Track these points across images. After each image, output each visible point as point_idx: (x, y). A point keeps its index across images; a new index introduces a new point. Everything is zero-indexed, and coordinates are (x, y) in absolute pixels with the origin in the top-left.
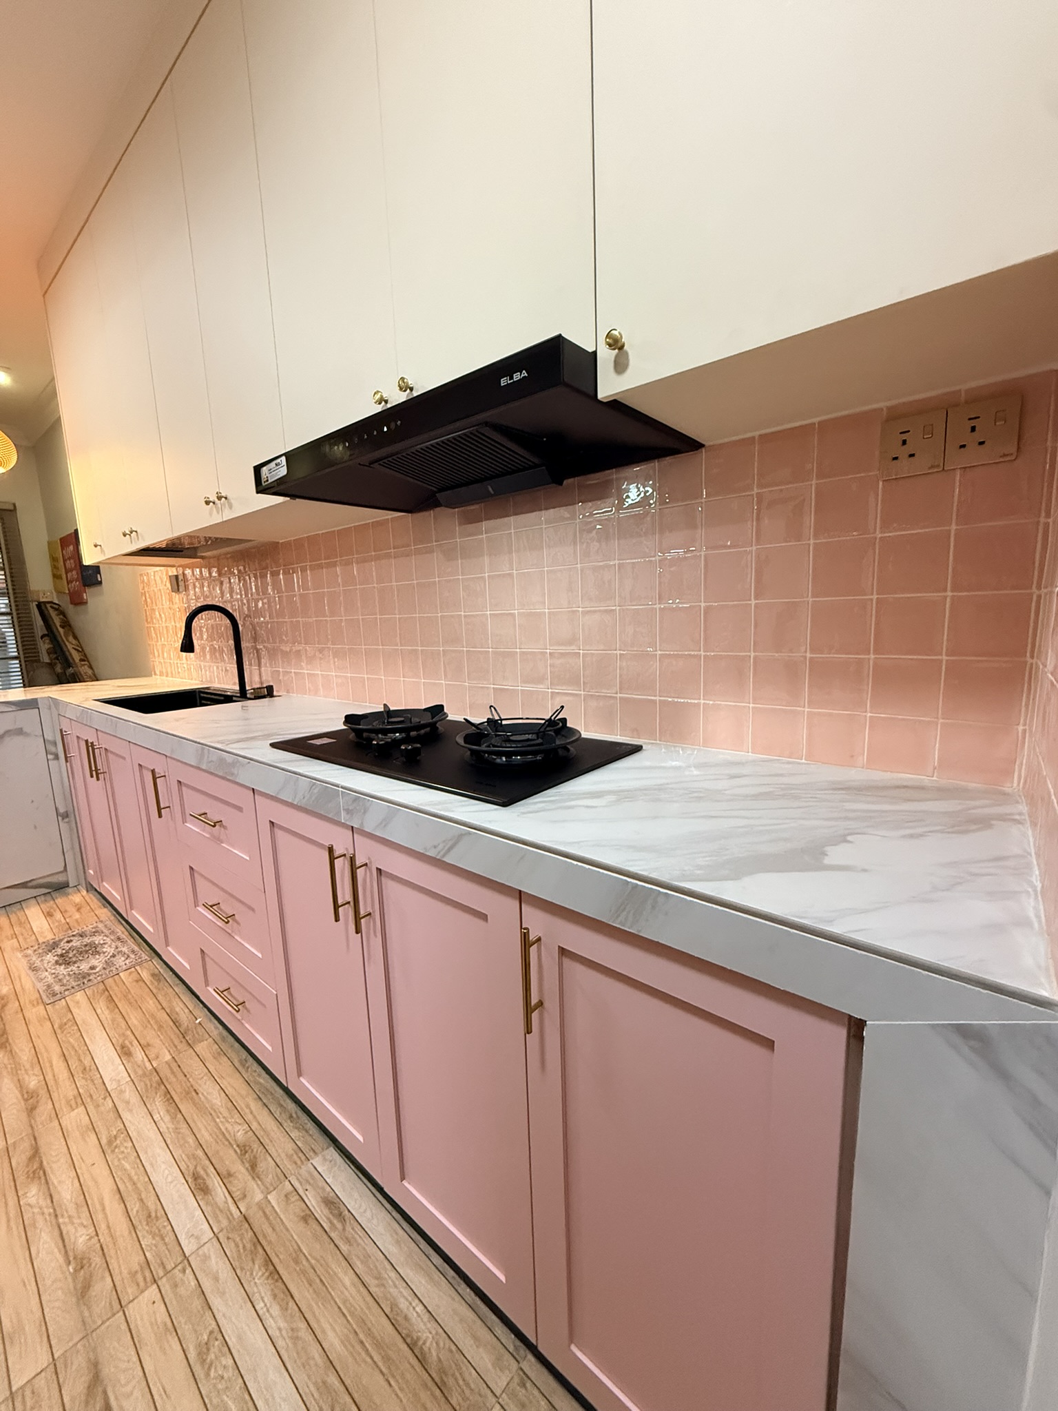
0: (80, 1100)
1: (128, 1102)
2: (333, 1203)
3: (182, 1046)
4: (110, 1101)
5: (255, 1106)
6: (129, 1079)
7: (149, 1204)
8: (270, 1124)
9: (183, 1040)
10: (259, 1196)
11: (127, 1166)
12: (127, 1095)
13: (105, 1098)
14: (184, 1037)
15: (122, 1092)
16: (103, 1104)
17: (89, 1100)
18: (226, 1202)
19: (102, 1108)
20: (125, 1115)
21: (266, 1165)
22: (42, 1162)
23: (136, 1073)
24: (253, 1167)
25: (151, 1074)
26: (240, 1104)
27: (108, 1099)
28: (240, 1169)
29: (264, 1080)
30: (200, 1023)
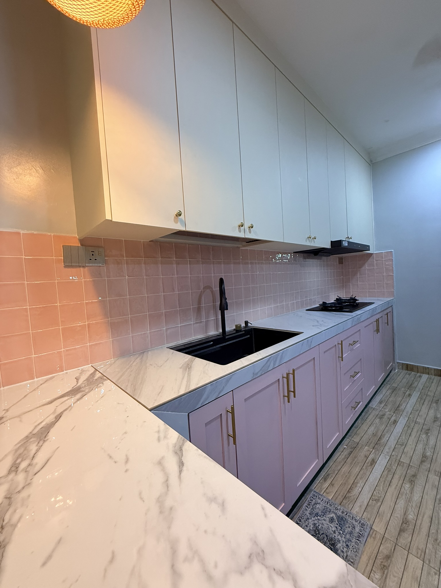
0: (399, 463)
1: (389, 449)
2: (381, 402)
3: (360, 446)
4: (393, 453)
5: (368, 420)
6: (382, 454)
7: (406, 428)
8: (370, 417)
9: (357, 447)
10: (388, 413)
11: (404, 437)
12: (387, 450)
13: (393, 456)
14: (355, 447)
15: (387, 452)
16: (395, 455)
17: (397, 460)
18: (394, 417)
19: (397, 454)
20: (393, 447)
21: (381, 413)
22: (422, 458)
23: (378, 453)
24: (384, 415)
25: (376, 448)
26: (370, 423)
27: (392, 455)
28: (386, 417)
29: (359, 421)
30: (346, 446)
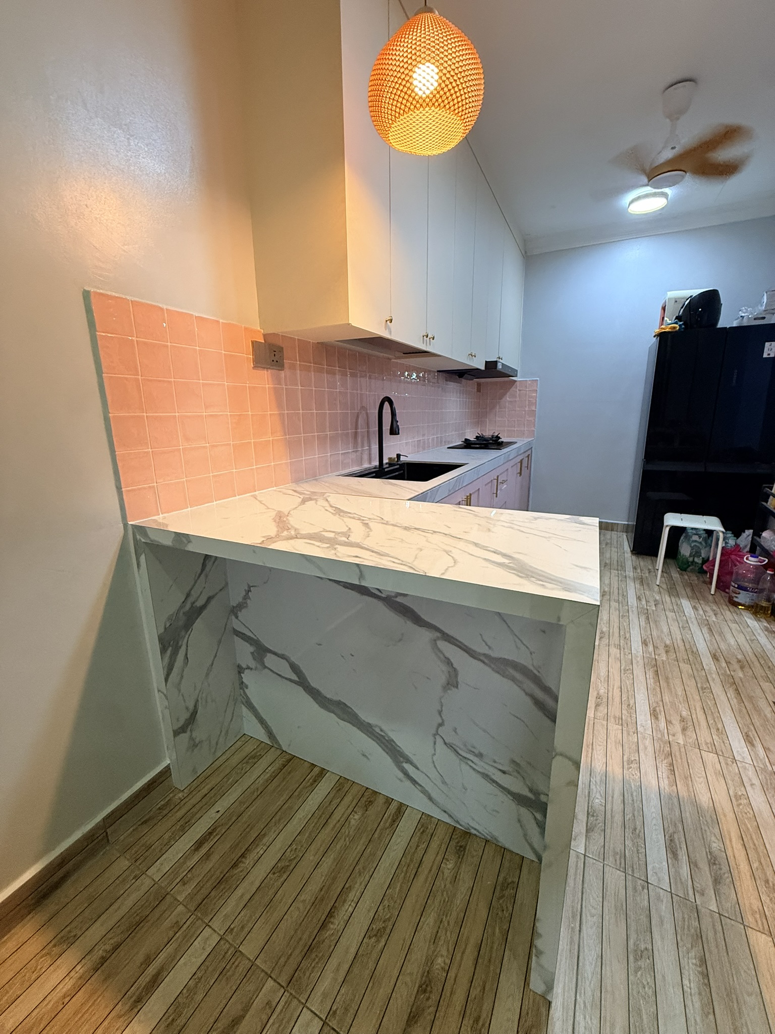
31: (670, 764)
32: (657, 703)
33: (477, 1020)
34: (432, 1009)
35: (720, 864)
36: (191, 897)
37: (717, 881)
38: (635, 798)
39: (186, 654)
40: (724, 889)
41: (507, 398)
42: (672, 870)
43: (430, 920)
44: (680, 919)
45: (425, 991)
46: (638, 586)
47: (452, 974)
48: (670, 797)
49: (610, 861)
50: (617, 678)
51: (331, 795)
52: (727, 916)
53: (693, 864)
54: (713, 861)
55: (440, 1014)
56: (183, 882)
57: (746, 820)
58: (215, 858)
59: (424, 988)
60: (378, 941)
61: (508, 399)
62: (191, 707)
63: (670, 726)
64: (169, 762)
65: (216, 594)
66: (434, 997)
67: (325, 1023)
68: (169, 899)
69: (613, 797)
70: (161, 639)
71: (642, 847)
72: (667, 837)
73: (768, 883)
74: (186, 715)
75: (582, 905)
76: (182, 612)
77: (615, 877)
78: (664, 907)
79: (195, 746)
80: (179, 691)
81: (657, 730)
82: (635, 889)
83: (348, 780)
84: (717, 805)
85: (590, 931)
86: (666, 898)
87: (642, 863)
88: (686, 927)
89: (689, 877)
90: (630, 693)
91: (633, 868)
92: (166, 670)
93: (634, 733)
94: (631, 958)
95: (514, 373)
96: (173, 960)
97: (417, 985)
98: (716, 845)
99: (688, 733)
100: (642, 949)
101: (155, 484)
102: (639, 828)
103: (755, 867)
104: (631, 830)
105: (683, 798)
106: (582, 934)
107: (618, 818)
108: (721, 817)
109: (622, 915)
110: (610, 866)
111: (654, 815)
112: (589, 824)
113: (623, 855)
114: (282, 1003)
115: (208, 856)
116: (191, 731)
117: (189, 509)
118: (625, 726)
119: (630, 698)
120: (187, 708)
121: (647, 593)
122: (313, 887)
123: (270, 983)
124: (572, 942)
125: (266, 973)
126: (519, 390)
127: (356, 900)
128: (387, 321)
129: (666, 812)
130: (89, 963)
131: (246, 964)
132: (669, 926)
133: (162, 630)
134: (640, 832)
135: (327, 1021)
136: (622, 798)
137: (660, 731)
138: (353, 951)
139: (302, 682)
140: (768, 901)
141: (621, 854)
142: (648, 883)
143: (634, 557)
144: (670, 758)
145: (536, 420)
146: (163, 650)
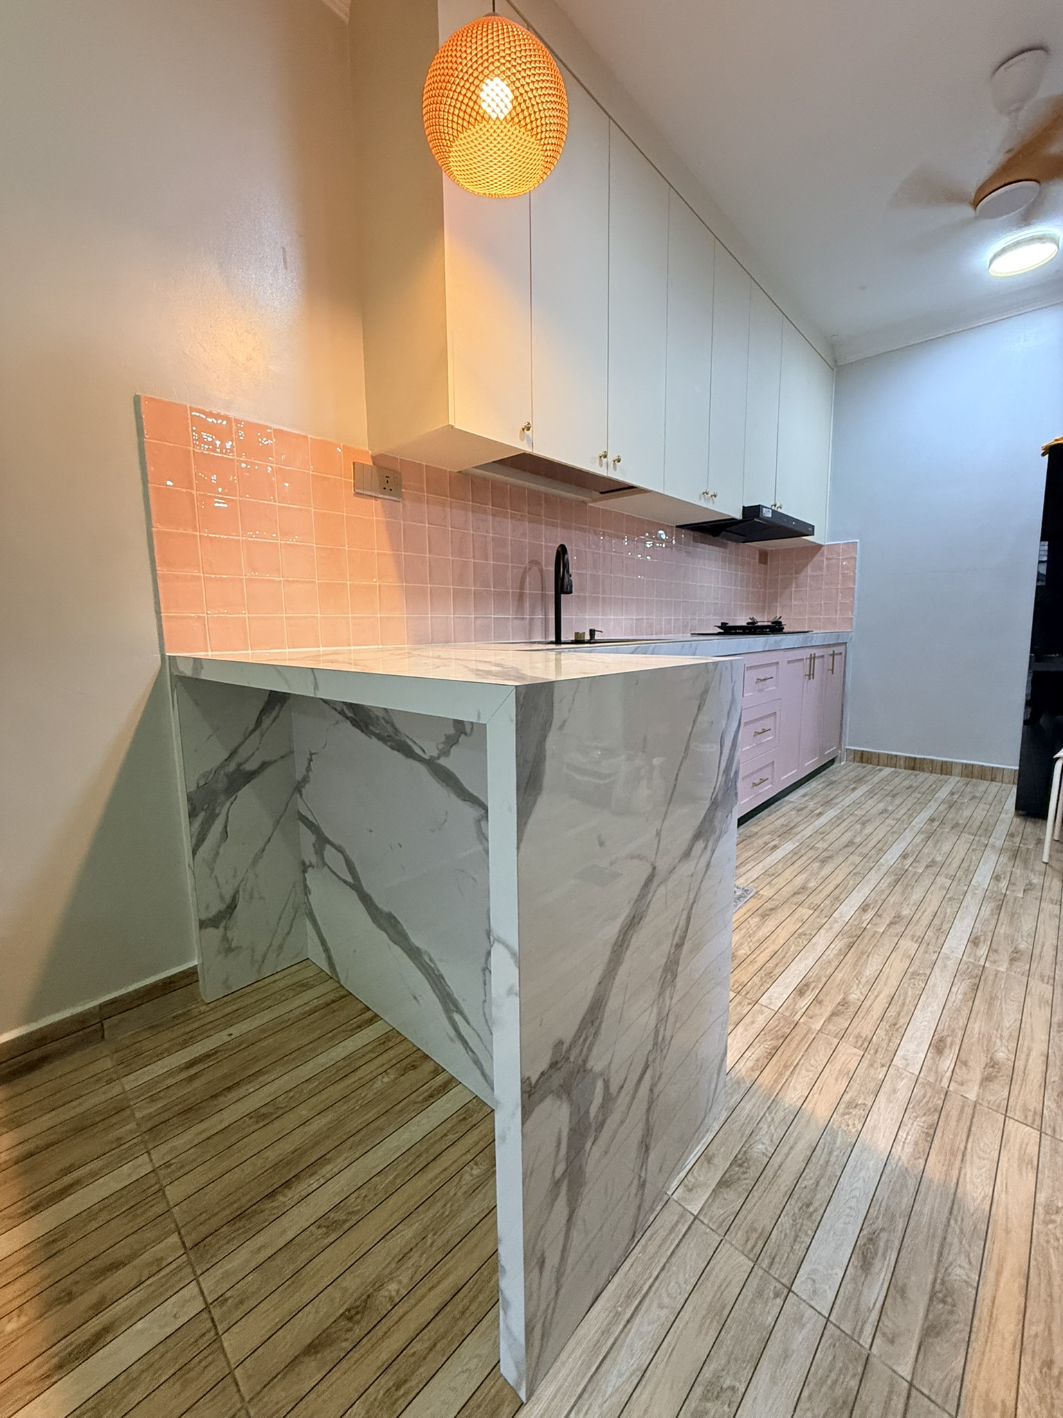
31: (930, 1126)
32: (953, 1030)
33: (398, 1386)
34: (347, 1345)
35: (954, 1306)
36: (150, 1117)
37: (932, 1330)
38: (833, 1159)
39: (225, 827)
40: (941, 1347)
41: (809, 570)
42: (848, 1287)
43: (408, 1233)
44: (826, 1364)
45: (350, 1319)
46: (1004, 859)
47: (400, 1310)
48: (905, 1173)
49: (738, 1236)
50: (894, 982)
51: (370, 1047)
52: (926, 1392)
53: (896, 1289)
54: (941, 1294)
55: (355, 1355)
56: (153, 1099)
57: (1051, 1251)
58: (198, 1083)
59: (352, 1314)
60: (327, 1234)
61: (809, 572)
62: (228, 899)
63: (961, 1067)
64: (196, 963)
65: (275, 761)
66: (358, 1331)
67: (207, 1308)
68: (128, 1112)
69: (791, 1148)
70: (190, 799)
71: (807, 1235)
72: (864, 1232)
73: (1050, 1368)
74: (222, 907)
75: (650, 1287)
76: (222, 772)
77: (732, 1263)
78: (802, 1339)
79: (229, 950)
80: (212, 870)
81: (930, 1069)
82: (760, 1293)
83: (401, 1034)
84: (999, 1211)
85: (647, 1327)
86: (813, 1325)
87: (795, 1259)
88: (829, 1382)
89: (879, 1305)
90: (906, 1008)
91: (774, 1259)
92: (194, 840)
93: (883, 1066)
94: (698, 1390)
95: (808, 530)
96: (95, 1175)
97: (345, 1307)
98: (961, 1273)
99: (994, 1086)
100: (725, 1386)
101: (205, 615)
102: (816, 1204)
103: (1033, 1333)
104: (800, 1204)
105: (931, 1181)
106: (629, 1326)
107: (786, 1181)
108: (997, 1230)
109: (715, 1323)
110: (732, 1245)
111: (856, 1193)
112: (727, 1175)
113: (766, 1235)
114: (174, 1266)
115: (191, 1079)
116: (226, 928)
117: (250, 652)
118: (872, 1052)
119: (902, 1014)
120: (222, 897)
121: (1018, 872)
122: (286, 1147)
123: (174, 1238)
124: (606, 1331)
125: (177, 1226)
126: (827, 559)
127: (328, 1176)
128: (523, 429)
129: (883, 1193)
130: (16, 1153)
131: (160, 1208)
132: (796, 1369)
133: (193, 788)
134: (815, 1211)
135: (211, 1306)
136: (809, 1153)
137: (936, 1072)
138: (290, 1235)
139: (357, 887)
140: (1033, 1398)
141: (761, 1234)
142: (790, 1290)
143: (1017, 821)
144: (936, 1117)
145: (856, 602)
146: (192, 815)
